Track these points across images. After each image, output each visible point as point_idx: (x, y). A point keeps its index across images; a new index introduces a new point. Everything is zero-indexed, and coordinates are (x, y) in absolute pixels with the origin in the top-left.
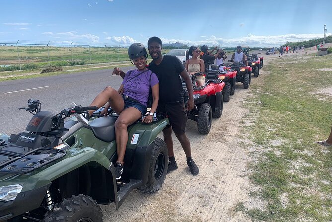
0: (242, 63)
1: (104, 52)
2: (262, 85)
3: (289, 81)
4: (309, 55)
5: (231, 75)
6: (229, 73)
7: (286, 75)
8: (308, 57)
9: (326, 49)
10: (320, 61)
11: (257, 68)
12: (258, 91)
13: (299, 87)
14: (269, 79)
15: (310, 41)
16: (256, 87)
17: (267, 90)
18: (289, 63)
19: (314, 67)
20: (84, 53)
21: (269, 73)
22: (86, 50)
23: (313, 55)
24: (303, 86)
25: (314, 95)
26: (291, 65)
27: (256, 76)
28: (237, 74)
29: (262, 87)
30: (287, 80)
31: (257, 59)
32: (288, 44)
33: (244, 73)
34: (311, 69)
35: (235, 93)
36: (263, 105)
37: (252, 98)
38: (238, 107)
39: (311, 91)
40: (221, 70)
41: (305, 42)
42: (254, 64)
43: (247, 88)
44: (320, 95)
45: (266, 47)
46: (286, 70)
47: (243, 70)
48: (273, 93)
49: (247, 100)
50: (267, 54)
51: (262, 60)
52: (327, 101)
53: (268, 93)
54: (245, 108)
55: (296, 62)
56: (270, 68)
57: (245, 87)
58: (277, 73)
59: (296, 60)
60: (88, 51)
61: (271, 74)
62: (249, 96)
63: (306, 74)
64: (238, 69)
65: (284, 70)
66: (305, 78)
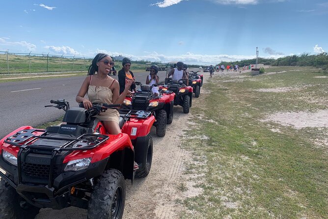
0: (181, 82)
1: (38, 61)
2: (204, 109)
3: (232, 103)
4: (243, 74)
5: (168, 100)
6: (164, 97)
7: (227, 95)
8: (242, 77)
9: (258, 70)
10: (254, 80)
11: (198, 87)
12: (200, 118)
13: (244, 111)
14: (211, 99)
15: (242, 61)
16: (198, 111)
17: (210, 117)
18: (226, 81)
19: (252, 87)
20: (13, 61)
21: (210, 92)
22: (16, 58)
23: (247, 74)
24: (248, 110)
25: (265, 124)
26: (229, 84)
27: (197, 96)
28: (175, 96)
29: (205, 111)
30: (230, 102)
31: (197, 78)
32: (223, 63)
33: (184, 95)
34: (250, 90)
35: (174, 121)
36: (210, 142)
37: (194, 130)
38: (177, 148)
39: (261, 118)
40: (154, 92)
41: (237, 62)
42: (195, 83)
43: (188, 113)
44: (271, 123)
45: (204, 65)
46: (226, 90)
47: (183, 91)
48: (219, 122)
49: (188, 133)
50: (204, 72)
51: (202, 78)
52: (282, 133)
53: (212, 121)
54: (186, 149)
55: (234, 81)
56: (209, 86)
57: (186, 112)
58: (218, 93)
59: (233, 79)
60: (18, 59)
61: (211, 94)
62: (190, 126)
63: (246, 95)
64: (176, 90)
65: (224, 89)
66: (247, 100)
